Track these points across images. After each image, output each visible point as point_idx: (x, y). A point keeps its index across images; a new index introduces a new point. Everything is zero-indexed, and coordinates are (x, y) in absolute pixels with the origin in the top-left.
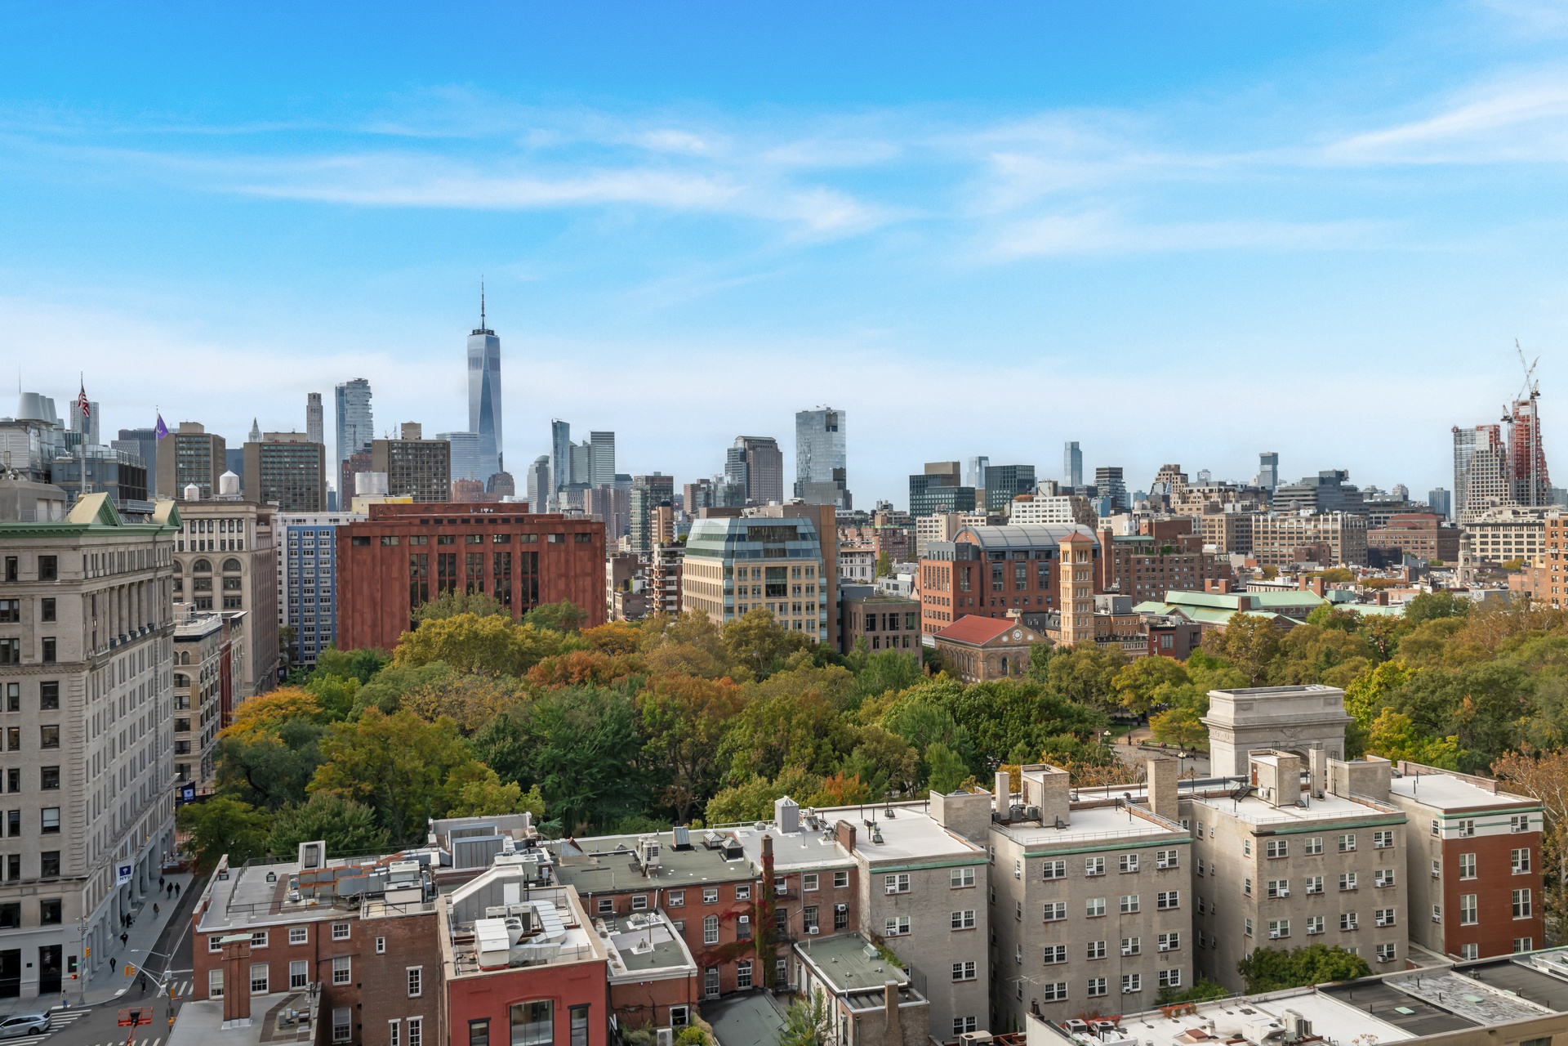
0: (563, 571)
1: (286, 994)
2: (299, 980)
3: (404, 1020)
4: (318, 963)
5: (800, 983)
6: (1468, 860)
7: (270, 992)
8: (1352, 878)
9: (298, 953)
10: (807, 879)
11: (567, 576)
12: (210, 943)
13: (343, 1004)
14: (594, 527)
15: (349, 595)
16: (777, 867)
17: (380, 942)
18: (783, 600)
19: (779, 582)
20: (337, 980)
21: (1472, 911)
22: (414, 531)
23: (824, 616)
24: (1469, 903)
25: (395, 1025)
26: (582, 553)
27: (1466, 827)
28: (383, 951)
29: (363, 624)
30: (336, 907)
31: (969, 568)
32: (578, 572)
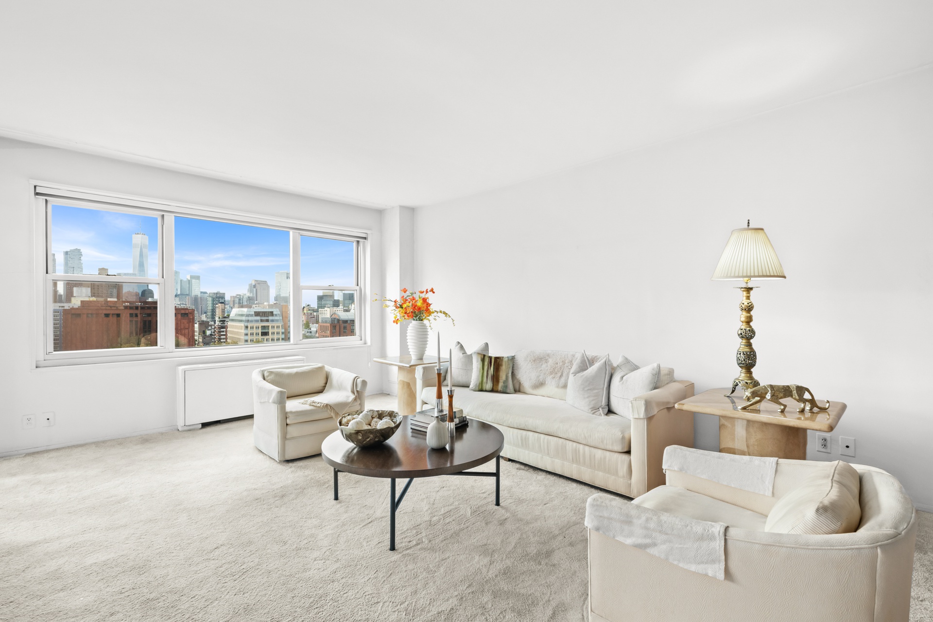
11: (177, 329)
14: (190, 311)
18: (268, 337)
19: (266, 331)
26: (184, 321)
31: (335, 326)
32: (182, 328)
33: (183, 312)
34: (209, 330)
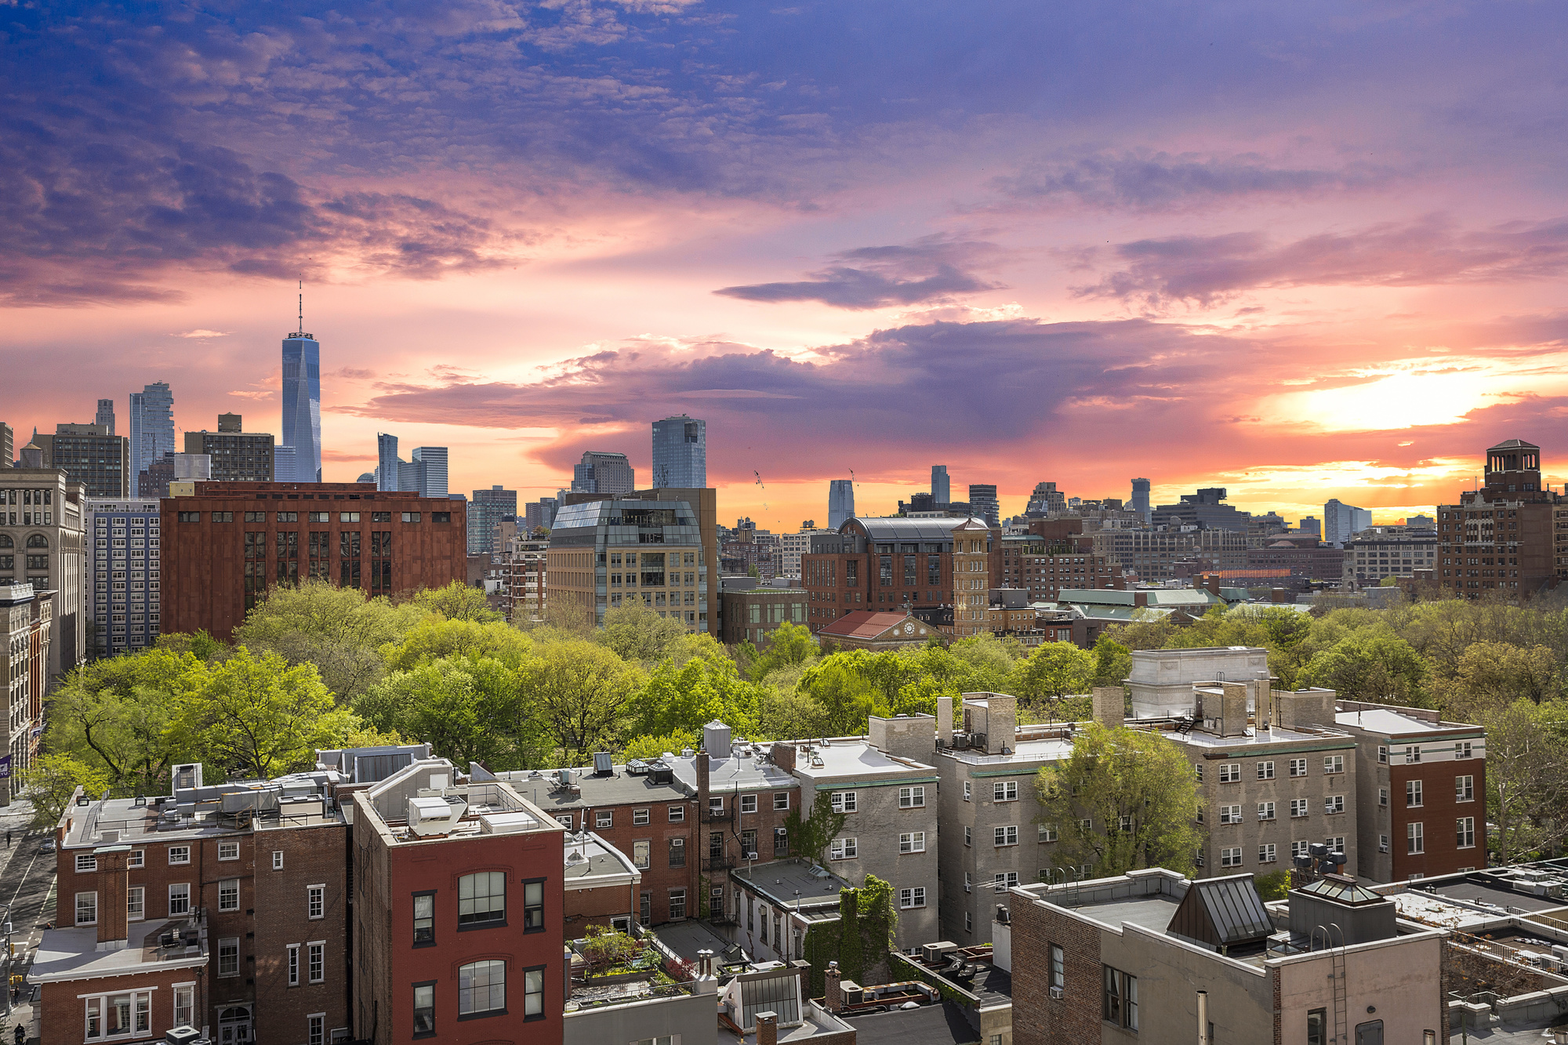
0: (419, 554)
1: (166, 921)
2: (178, 906)
3: (304, 944)
4: (202, 887)
5: (738, 911)
6: (1415, 786)
7: (146, 919)
8: (1303, 804)
9: (179, 874)
10: (745, 800)
11: (422, 559)
12: (77, 862)
13: (231, 933)
14: (454, 505)
15: (174, 578)
16: (712, 788)
17: (278, 856)
18: (660, 589)
19: (656, 570)
20: (223, 906)
21: (1419, 840)
22: (250, 505)
23: (704, 608)
24: (1416, 830)
25: (293, 951)
26: (440, 534)
27: (1413, 753)
28: (281, 866)
29: (189, 610)
30: (221, 826)
31: (856, 562)
32: (435, 554)
33: (437, 508)
34: (491, 579)
